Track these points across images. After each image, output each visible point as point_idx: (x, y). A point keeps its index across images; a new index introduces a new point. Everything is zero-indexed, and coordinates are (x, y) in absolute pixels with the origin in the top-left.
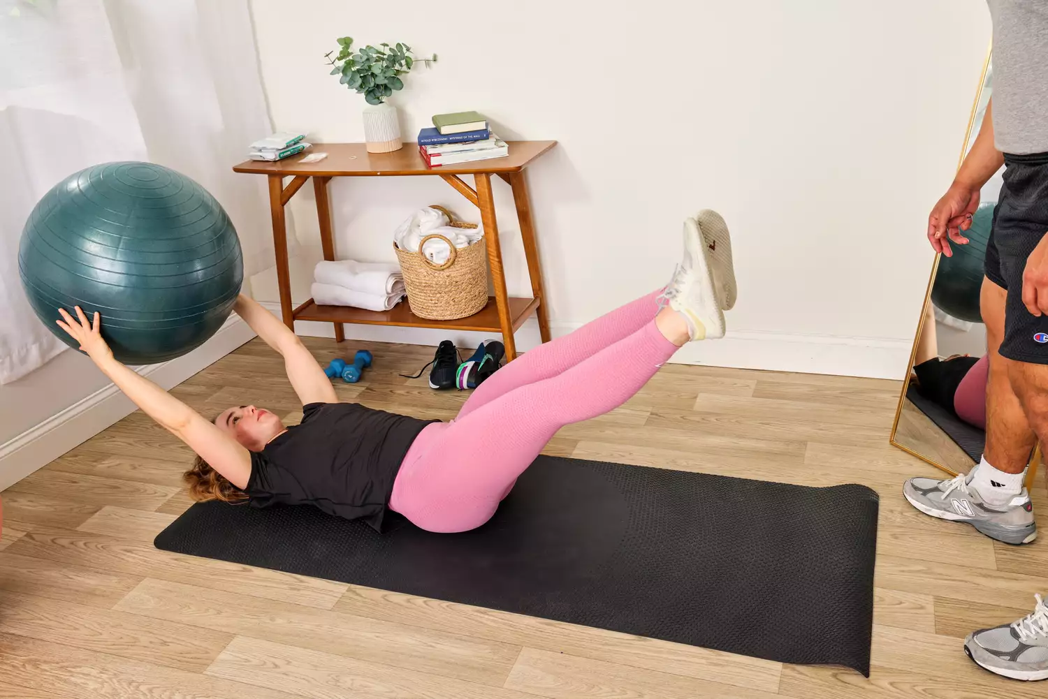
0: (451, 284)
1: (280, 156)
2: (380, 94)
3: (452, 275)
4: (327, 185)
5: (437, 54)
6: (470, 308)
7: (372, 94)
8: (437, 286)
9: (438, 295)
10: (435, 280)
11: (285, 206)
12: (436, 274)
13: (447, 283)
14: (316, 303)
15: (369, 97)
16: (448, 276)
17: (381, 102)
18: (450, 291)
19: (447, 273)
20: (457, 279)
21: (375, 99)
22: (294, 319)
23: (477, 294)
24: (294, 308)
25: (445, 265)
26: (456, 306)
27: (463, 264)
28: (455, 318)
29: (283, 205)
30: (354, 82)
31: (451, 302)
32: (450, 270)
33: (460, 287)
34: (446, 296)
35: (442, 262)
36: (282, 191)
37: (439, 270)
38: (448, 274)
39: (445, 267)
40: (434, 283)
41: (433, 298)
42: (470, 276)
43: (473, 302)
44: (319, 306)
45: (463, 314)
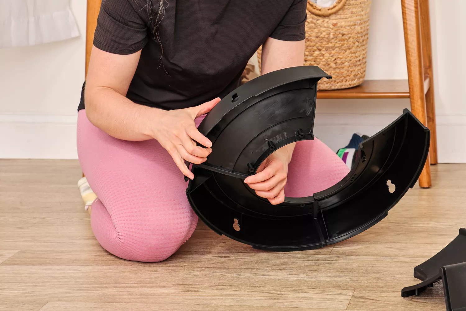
0: (335, 37)
3: (339, 25)
6: (352, 76)
8: (317, 40)
9: (317, 53)
10: (316, 30)
12: (318, 22)
13: (331, 36)
16: (335, 25)
18: (333, 48)
19: (333, 20)
20: (345, 31)
23: (361, 58)
25: (335, 7)
26: (338, 71)
27: (354, 10)
28: (333, 88)
31: (333, 65)
32: (338, 17)
33: (345, 42)
34: (327, 55)
35: (329, 5)
37: (324, 16)
38: (334, 22)
39: (334, 10)
40: (314, 34)
41: (309, 58)
42: (358, 28)
43: (357, 68)
45: (344, 83)
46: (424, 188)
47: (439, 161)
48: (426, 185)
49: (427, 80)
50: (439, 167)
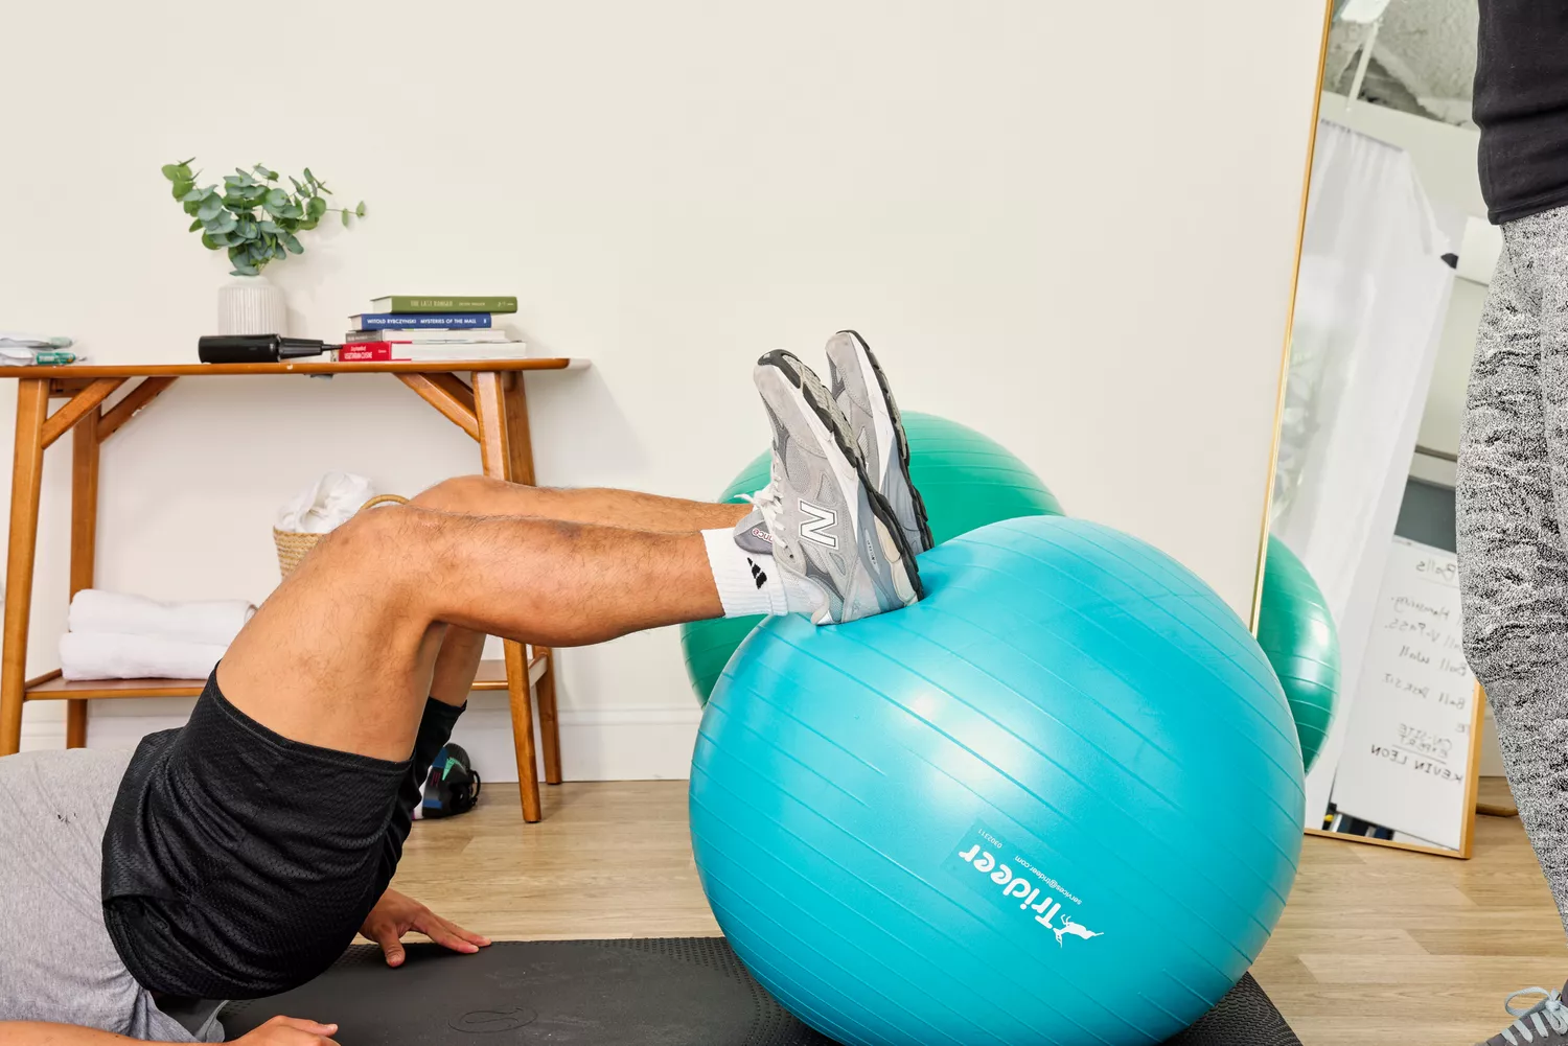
1: (38, 359)
2: (260, 258)
4: (102, 445)
5: (366, 203)
7: (244, 257)
11: (46, 452)
14: (64, 675)
15: (238, 260)
17: (257, 273)
21: (250, 265)
22: (25, 697)
24: (30, 676)
29: (44, 447)
30: (221, 225)
36: (46, 420)
44: (71, 682)
46: (531, 822)
47: (565, 778)
48: (533, 819)
49: (542, 663)
50: (565, 788)
